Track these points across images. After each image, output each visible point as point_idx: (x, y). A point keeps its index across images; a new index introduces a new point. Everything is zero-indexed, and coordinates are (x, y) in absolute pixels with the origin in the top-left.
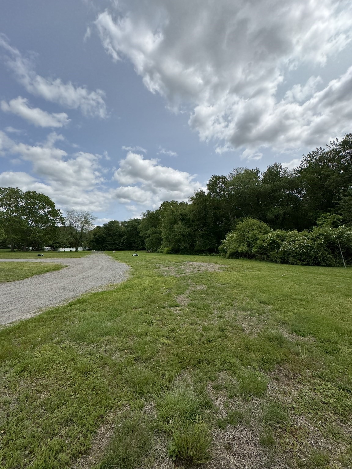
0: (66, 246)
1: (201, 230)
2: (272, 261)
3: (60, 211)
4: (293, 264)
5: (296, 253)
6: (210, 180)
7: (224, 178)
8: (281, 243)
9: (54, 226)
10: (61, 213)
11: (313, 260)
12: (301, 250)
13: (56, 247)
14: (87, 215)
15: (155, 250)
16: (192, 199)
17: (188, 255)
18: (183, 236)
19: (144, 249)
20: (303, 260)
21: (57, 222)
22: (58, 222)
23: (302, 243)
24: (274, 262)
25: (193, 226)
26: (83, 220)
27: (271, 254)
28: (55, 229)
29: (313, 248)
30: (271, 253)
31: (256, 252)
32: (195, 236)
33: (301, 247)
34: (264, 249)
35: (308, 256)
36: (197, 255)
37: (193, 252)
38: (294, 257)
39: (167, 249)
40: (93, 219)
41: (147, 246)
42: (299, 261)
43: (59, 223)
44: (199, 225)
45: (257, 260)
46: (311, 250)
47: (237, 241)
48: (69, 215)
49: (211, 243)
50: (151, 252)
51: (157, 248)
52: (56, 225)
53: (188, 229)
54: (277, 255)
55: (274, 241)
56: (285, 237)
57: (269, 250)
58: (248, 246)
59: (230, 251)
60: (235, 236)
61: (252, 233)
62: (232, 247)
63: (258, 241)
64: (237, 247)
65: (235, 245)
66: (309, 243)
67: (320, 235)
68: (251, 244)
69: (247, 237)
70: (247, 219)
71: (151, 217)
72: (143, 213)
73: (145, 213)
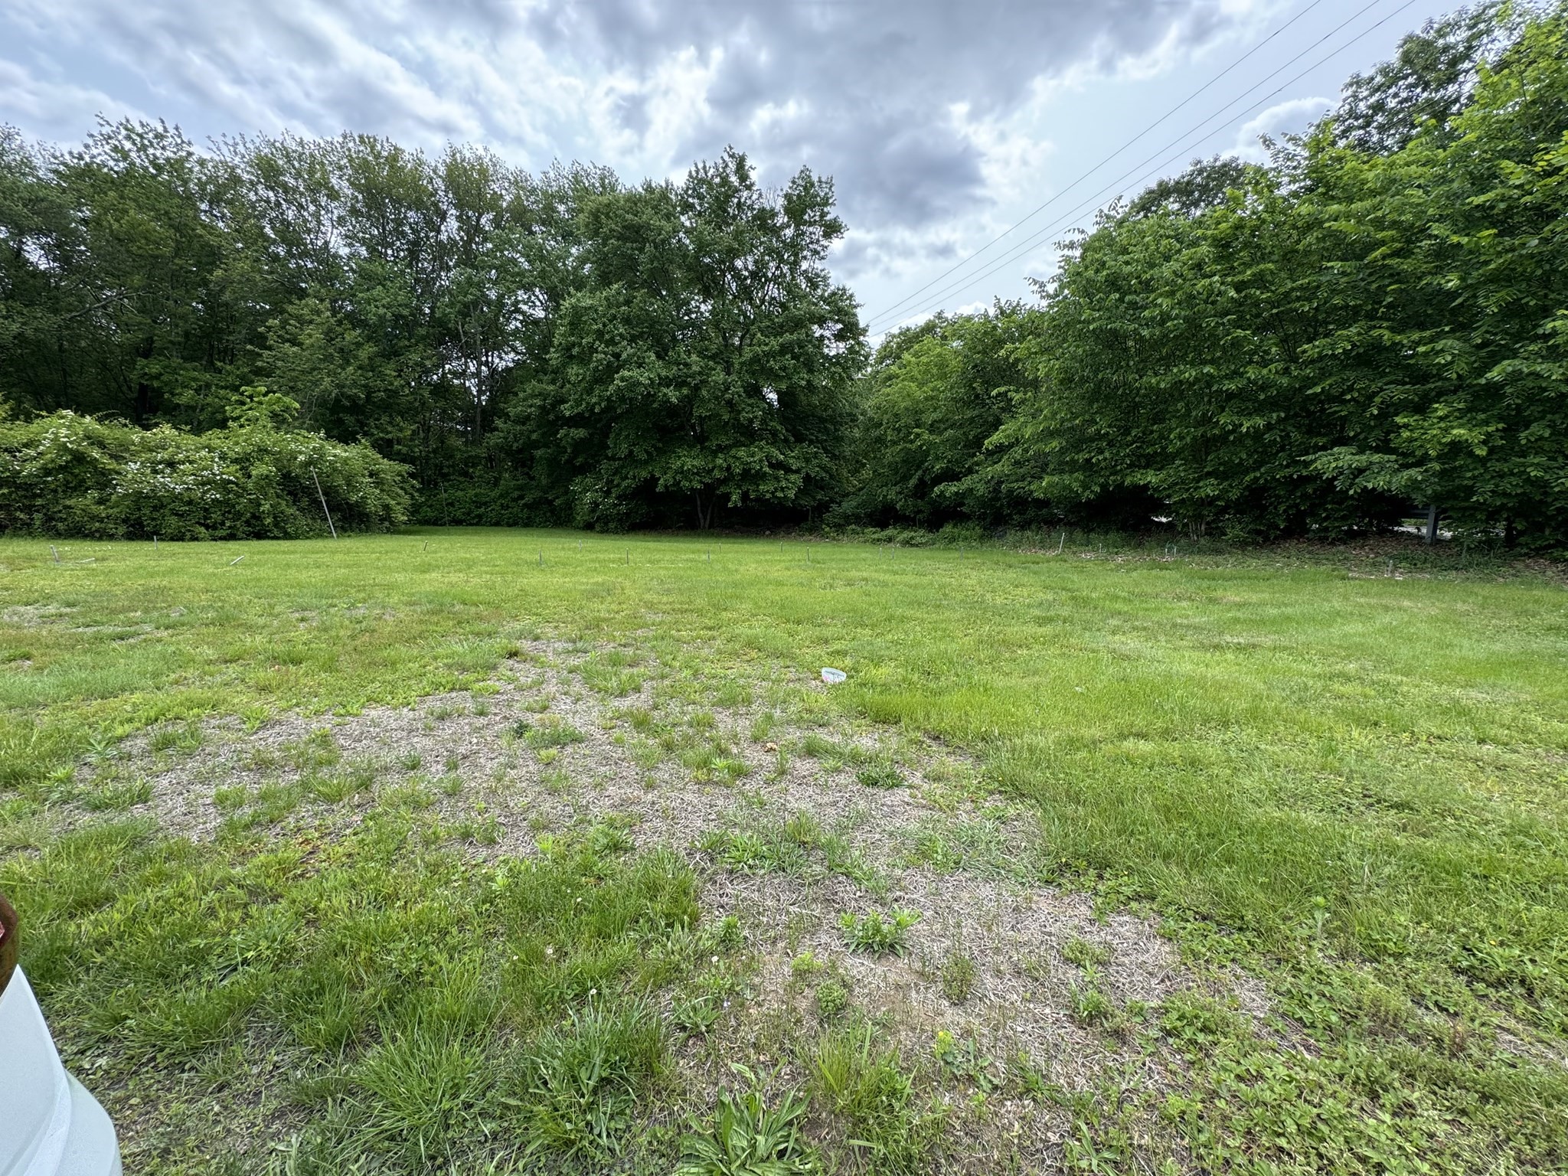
4: (179, 537)
5: (190, 502)
8: (115, 466)
11: (248, 523)
12: (205, 493)
20: (215, 523)
23: (205, 473)
24: (88, 535)
27: (67, 507)
29: (244, 489)
33: (204, 484)
35: (229, 512)
38: (182, 516)
42: (203, 529)
46: (238, 495)
54: (99, 510)
55: (79, 458)
56: (124, 446)
57: (55, 491)
66: (228, 474)
67: (260, 450)
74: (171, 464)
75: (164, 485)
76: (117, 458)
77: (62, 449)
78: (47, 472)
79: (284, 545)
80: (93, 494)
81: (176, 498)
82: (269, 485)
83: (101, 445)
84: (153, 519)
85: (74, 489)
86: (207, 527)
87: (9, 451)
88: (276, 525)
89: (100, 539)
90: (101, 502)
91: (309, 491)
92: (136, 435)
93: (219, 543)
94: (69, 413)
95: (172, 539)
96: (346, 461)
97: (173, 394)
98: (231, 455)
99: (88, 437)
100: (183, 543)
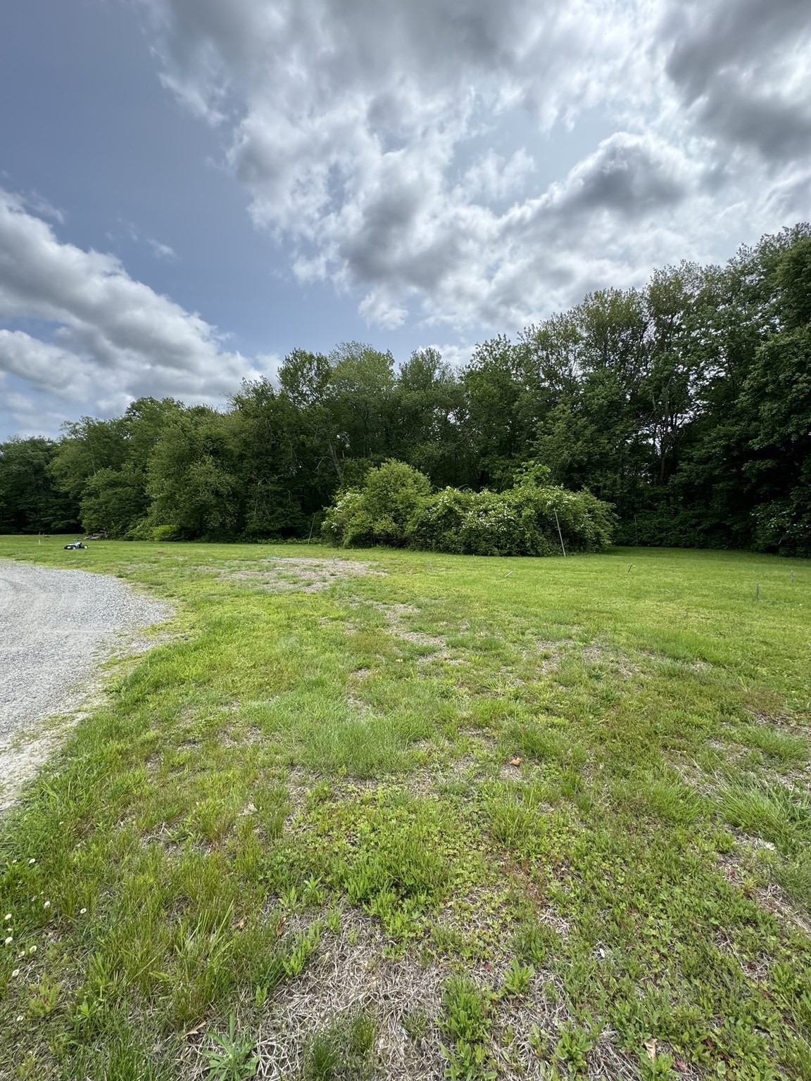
1: (264, 482)
2: (447, 550)
4: (485, 554)
5: (492, 533)
6: (288, 360)
7: (322, 361)
8: (463, 514)
11: (518, 546)
12: (499, 527)
15: (117, 534)
16: (239, 400)
17: (228, 542)
19: (76, 529)
20: (502, 545)
23: (500, 515)
24: (450, 551)
25: (241, 471)
27: (444, 536)
29: (518, 524)
30: (445, 534)
31: (413, 532)
32: (250, 497)
33: (499, 522)
34: (429, 526)
35: (509, 539)
36: (252, 543)
37: (244, 534)
38: (487, 541)
41: (87, 520)
42: (496, 549)
44: (258, 468)
46: (515, 528)
47: (367, 509)
49: (288, 515)
50: (102, 538)
51: (125, 527)
53: (229, 479)
54: (455, 538)
55: (451, 511)
56: (468, 503)
57: (440, 528)
58: (395, 520)
59: (350, 533)
60: (360, 497)
61: (403, 491)
62: (355, 522)
63: (417, 511)
64: (371, 523)
65: (364, 518)
66: (511, 515)
67: (528, 500)
68: (400, 515)
69: (393, 502)
70: (388, 463)
71: (98, 439)
72: (69, 424)
73: (77, 424)
74: (486, 511)
75: (481, 523)
76: (465, 509)
77: (445, 506)
78: (439, 518)
79: (536, 561)
80: (454, 529)
81: (486, 530)
82: (530, 521)
83: (459, 503)
84: (476, 543)
85: (448, 527)
86: (498, 547)
87: (428, 509)
88: (532, 547)
89: (454, 554)
90: (456, 533)
91: (552, 525)
92: (474, 496)
93: (503, 558)
94: (448, 487)
95: (483, 555)
96: (574, 504)
97: (493, 474)
98: (514, 504)
99: (455, 499)
100: (486, 557)
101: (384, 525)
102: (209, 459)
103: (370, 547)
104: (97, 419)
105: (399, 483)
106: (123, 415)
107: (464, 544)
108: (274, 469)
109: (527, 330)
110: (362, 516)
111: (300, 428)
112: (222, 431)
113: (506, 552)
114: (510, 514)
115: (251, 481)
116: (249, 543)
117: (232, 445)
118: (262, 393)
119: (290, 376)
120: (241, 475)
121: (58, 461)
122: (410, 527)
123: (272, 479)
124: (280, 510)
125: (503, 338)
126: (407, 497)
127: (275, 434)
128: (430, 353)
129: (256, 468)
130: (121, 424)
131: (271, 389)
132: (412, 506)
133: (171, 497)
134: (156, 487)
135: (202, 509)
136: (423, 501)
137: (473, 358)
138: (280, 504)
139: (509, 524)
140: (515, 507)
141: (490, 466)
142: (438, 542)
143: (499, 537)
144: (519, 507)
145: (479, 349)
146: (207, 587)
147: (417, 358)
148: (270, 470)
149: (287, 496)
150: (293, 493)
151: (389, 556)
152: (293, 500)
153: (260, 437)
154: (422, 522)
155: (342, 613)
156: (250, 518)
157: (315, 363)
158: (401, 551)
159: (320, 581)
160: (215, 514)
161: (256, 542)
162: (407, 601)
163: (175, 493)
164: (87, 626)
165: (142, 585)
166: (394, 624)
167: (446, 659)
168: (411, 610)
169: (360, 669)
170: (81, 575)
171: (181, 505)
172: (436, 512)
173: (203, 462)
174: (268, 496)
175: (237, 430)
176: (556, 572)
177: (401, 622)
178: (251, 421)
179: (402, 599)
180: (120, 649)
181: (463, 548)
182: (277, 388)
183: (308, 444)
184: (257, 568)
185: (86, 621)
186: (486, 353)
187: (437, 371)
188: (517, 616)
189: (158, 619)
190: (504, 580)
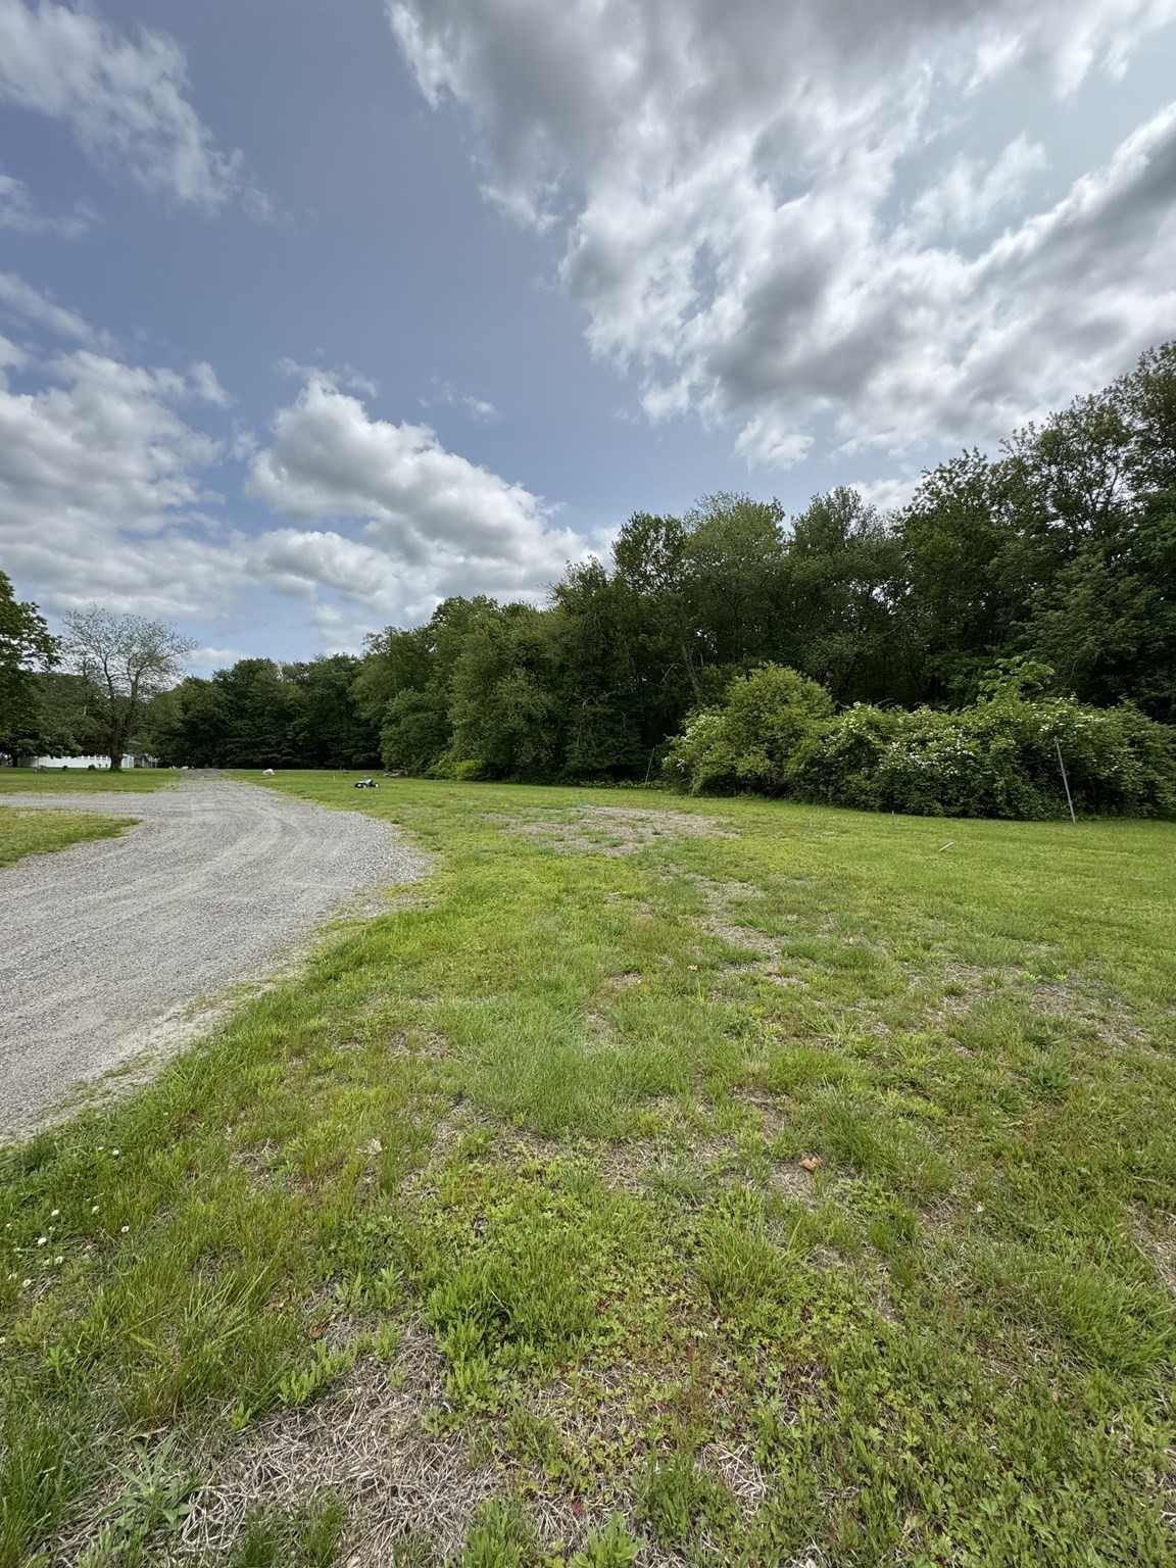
0: (67, 747)
1: (591, 702)
2: (852, 804)
3: (34, 610)
4: (918, 812)
5: (932, 778)
6: (626, 530)
7: (672, 525)
8: (882, 746)
9: (15, 671)
10: (38, 618)
11: (980, 800)
12: (945, 769)
13: (25, 750)
14: (155, 631)
15: (418, 770)
16: (561, 592)
17: (543, 784)
18: (530, 719)
19: (374, 764)
20: (951, 799)
21: (25, 653)
22: (30, 655)
23: (948, 749)
24: (857, 806)
25: (561, 687)
26: (135, 649)
27: (848, 782)
28: (17, 683)
29: (981, 764)
30: (849, 778)
31: (797, 775)
32: (572, 723)
33: (945, 761)
34: (824, 765)
35: (964, 788)
36: (572, 785)
37: (562, 774)
38: (923, 791)
39: (463, 766)
40: (179, 650)
41: (387, 752)
42: (939, 805)
43: (33, 659)
44: (583, 683)
45: (798, 801)
46: (975, 771)
47: (729, 739)
48: (77, 627)
49: (621, 748)
50: (402, 775)
51: (426, 762)
52: (22, 667)
53: (546, 698)
54: (867, 785)
55: (860, 741)
56: (891, 728)
57: (842, 768)
58: (770, 755)
59: (702, 773)
60: (719, 721)
61: (785, 711)
62: (711, 758)
63: (805, 742)
64: (733, 759)
65: (723, 752)
66: (969, 749)
67: (1002, 722)
68: (779, 748)
69: (767, 728)
70: (764, 668)
71: (401, 653)
72: (372, 636)
73: (380, 636)
74: (923, 742)
75: (914, 761)
76: (886, 740)
77: (850, 734)
78: (840, 753)
79: (1013, 828)
80: (865, 771)
81: (921, 774)
82: (1007, 759)
83: (876, 728)
84: (902, 794)
85: (855, 767)
86: (943, 802)
87: (823, 738)
88: (1009, 803)
89: (865, 809)
90: (869, 777)
91: (1051, 766)
92: (903, 717)
93: (950, 821)
94: (857, 704)
95: (914, 814)
96: (1100, 728)
97: (948, 681)
98: (975, 730)
99: (869, 723)
100: (920, 818)
101: (754, 762)
102: (520, 672)
103: (732, 795)
104: (402, 627)
105: (778, 698)
106: (427, 622)
107: (882, 795)
108: (604, 683)
109: (1019, 434)
110: (720, 749)
111: (642, 624)
112: (539, 634)
113: (956, 809)
114: (967, 747)
115: (573, 701)
116: (570, 785)
117: (553, 654)
118: (591, 578)
119: (630, 552)
120: (562, 693)
121: (360, 680)
122: (792, 767)
123: (601, 698)
124: (611, 741)
125: (971, 454)
126: (790, 720)
127: (607, 635)
128: (843, 495)
129: (581, 682)
130: (425, 634)
131: (602, 574)
132: (798, 734)
133: (474, 724)
134: (459, 712)
135: (511, 739)
136: (815, 726)
137: (916, 493)
138: (611, 732)
139: (964, 764)
140: (978, 736)
141: (943, 669)
142: (838, 790)
143: (944, 786)
144: (984, 736)
145: (928, 478)
146: (483, 841)
147: (821, 505)
148: (599, 685)
149: (619, 721)
150: (629, 717)
151: (756, 810)
152: (629, 727)
153: (586, 640)
154: (813, 759)
155: (642, 889)
156: (571, 752)
157: (663, 531)
158: (777, 804)
159: (635, 841)
160: (527, 745)
161: (578, 785)
162: (750, 878)
163: (479, 719)
164: (329, 880)
165: (414, 834)
166: (716, 912)
167: (770, 974)
168: (754, 893)
169: (628, 972)
170: (356, 818)
171: (487, 734)
172: (835, 743)
173: (514, 677)
174: (595, 721)
175: (557, 633)
176: (1047, 847)
177: (726, 910)
178: (574, 619)
179: (743, 874)
180: (350, 911)
181: (879, 802)
182: (611, 571)
183: (651, 647)
184: (559, 819)
185: (332, 873)
186: (940, 484)
187: (853, 522)
188: (932, 917)
189: (408, 876)
190: (936, 856)
